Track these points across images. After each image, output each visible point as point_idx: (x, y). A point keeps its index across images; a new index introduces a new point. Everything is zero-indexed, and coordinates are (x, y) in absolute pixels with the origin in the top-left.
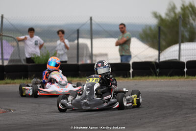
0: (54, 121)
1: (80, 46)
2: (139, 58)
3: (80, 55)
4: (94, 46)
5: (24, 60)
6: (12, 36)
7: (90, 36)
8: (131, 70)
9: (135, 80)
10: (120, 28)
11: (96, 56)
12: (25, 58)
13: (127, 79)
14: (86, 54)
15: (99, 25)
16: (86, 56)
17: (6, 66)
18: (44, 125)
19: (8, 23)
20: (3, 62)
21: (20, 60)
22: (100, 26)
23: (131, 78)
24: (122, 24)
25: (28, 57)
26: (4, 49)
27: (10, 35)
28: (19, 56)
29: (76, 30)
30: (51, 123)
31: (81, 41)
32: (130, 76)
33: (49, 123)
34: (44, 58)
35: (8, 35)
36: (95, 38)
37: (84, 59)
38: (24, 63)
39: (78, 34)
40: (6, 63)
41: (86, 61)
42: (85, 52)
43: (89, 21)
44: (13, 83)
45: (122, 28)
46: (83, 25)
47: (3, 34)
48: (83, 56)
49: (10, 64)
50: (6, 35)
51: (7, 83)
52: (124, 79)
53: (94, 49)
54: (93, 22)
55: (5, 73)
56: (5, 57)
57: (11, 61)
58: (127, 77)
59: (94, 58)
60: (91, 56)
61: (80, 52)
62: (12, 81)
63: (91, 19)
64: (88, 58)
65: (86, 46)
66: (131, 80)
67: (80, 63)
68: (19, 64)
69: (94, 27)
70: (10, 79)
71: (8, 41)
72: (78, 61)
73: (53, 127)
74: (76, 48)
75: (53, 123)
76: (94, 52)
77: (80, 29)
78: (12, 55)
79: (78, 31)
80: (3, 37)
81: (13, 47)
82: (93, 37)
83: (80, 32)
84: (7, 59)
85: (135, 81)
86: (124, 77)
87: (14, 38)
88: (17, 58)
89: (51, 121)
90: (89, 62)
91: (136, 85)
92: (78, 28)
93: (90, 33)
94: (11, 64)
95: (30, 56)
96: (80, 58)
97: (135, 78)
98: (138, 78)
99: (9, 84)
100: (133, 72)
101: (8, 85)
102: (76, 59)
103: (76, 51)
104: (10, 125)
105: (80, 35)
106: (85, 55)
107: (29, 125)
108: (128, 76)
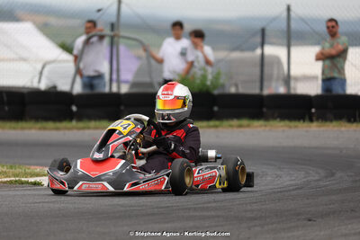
1: (266, 60)
3: (265, 77)
4: (292, 60)
5: (159, 84)
6: (138, 38)
7: (285, 41)
10: (328, 28)
11: (297, 79)
12: (160, 80)
13: (355, 125)
14: (278, 74)
15: (303, 20)
16: (278, 80)
17: (127, 95)
18: (195, 209)
20: (119, 87)
21: (150, 85)
22: (306, 23)
24: (332, 20)
26: (121, 63)
27: (134, 36)
28: (151, 77)
29: (259, 28)
30: (209, 205)
31: (269, 50)
33: (206, 205)
34: (198, 81)
35: (130, 35)
36: (295, 45)
37: (274, 84)
39: (263, 36)
40: (124, 89)
41: (277, 88)
42: (275, 72)
43: (285, 14)
45: (333, 27)
46: (274, 19)
47: (121, 34)
48: (270, 80)
49: (132, 91)
50: (126, 35)
52: (349, 125)
53: (292, 67)
54: (292, 14)
55: (122, 108)
56: (123, 77)
57: (134, 85)
58: (355, 121)
59: (292, 84)
60: (287, 80)
61: (266, 71)
63: (289, 9)
64: (281, 82)
65: (277, 60)
67: (266, 92)
69: (293, 25)
71: (128, 46)
72: (261, 89)
73: (213, 213)
74: (259, 63)
75: (214, 205)
76: (293, 72)
77: (268, 28)
78: (138, 73)
79: (263, 31)
80: (121, 40)
81: (139, 58)
82: (292, 43)
83: (267, 32)
84: (126, 82)
86: (349, 121)
87: (141, 42)
88: (147, 79)
90: (282, 90)
92: (262, 26)
93: (285, 35)
94: (135, 90)
96: (265, 84)
102: (258, 84)
103: (257, 70)
104: (131, 206)
105: (267, 39)
106: (275, 76)
107: (168, 207)
108: (358, 119)
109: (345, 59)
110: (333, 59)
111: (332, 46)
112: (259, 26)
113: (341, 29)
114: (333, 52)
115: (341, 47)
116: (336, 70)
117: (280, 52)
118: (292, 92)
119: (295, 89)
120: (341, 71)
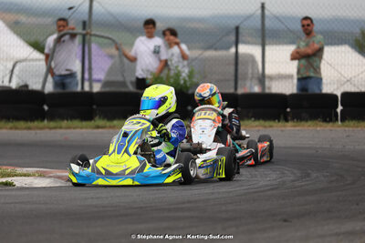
0: (189, 202)
1: (240, 59)
2: (354, 85)
3: (239, 76)
4: (267, 59)
5: (132, 83)
6: (110, 36)
7: (260, 40)
8: (340, 108)
9: (346, 126)
10: (303, 26)
11: (271, 78)
12: (134, 79)
13: (331, 124)
14: (252, 74)
15: (277, 18)
16: (251, 80)
17: (98, 93)
18: (169, 210)
19: (103, 10)
20: (91, 86)
21: (123, 84)
22: (280, 21)
23: (340, 123)
24: (306, 18)
25: (140, 77)
26: (93, 62)
27: (106, 35)
28: (123, 76)
29: (233, 27)
30: (183, 206)
31: (244, 49)
32: (337, 120)
33: (180, 206)
35: (103, 34)
36: (270, 44)
37: (248, 84)
38: (131, 88)
39: (237, 35)
40: (97, 88)
41: (251, 87)
42: (250, 71)
43: (260, 11)
44: (110, 127)
45: (308, 25)
46: (248, 17)
47: (93, 33)
48: (245, 79)
49: (104, 90)
50: (98, 33)
51: (98, 127)
52: (325, 124)
53: (267, 65)
54: (266, 12)
55: (95, 107)
56: (95, 76)
57: (106, 84)
58: (331, 121)
59: (267, 83)
60: (262, 79)
61: (240, 71)
62: (108, 124)
63: (263, 7)
64: (255, 81)
65: (251, 59)
66: (339, 126)
67: (240, 91)
68: (123, 90)
69: (268, 23)
70: (103, 119)
71: (101, 45)
72: (236, 89)
73: (187, 214)
74: (233, 62)
76: (268, 71)
77: (241, 26)
78: (110, 72)
79: (237, 29)
80: (93, 38)
81: (111, 56)
82: (267, 42)
83: (241, 30)
84: (99, 81)
85: (347, 129)
86: (325, 121)
87: (114, 41)
88: (120, 78)
89: (184, 203)
90: (257, 89)
91: (348, 136)
92: (237, 24)
93: (260, 34)
94: (107, 89)
95: (145, 76)
96: (240, 82)
97: (347, 123)
98: (352, 123)
99: (102, 127)
100: (342, 111)
101: (100, 130)
102: (232, 84)
103: (232, 69)
105: (241, 38)
106: (250, 76)
107: (141, 208)
108: (334, 119)
109: (321, 58)
110: (309, 58)
111: (307, 45)
112: (233, 24)
113: (316, 27)
114: (309, 51)
115: (317, 46)
116: (312, 70)
117: (255, 51)
118: (267, 91)
119: (269, 88)
120: (317, 70)
